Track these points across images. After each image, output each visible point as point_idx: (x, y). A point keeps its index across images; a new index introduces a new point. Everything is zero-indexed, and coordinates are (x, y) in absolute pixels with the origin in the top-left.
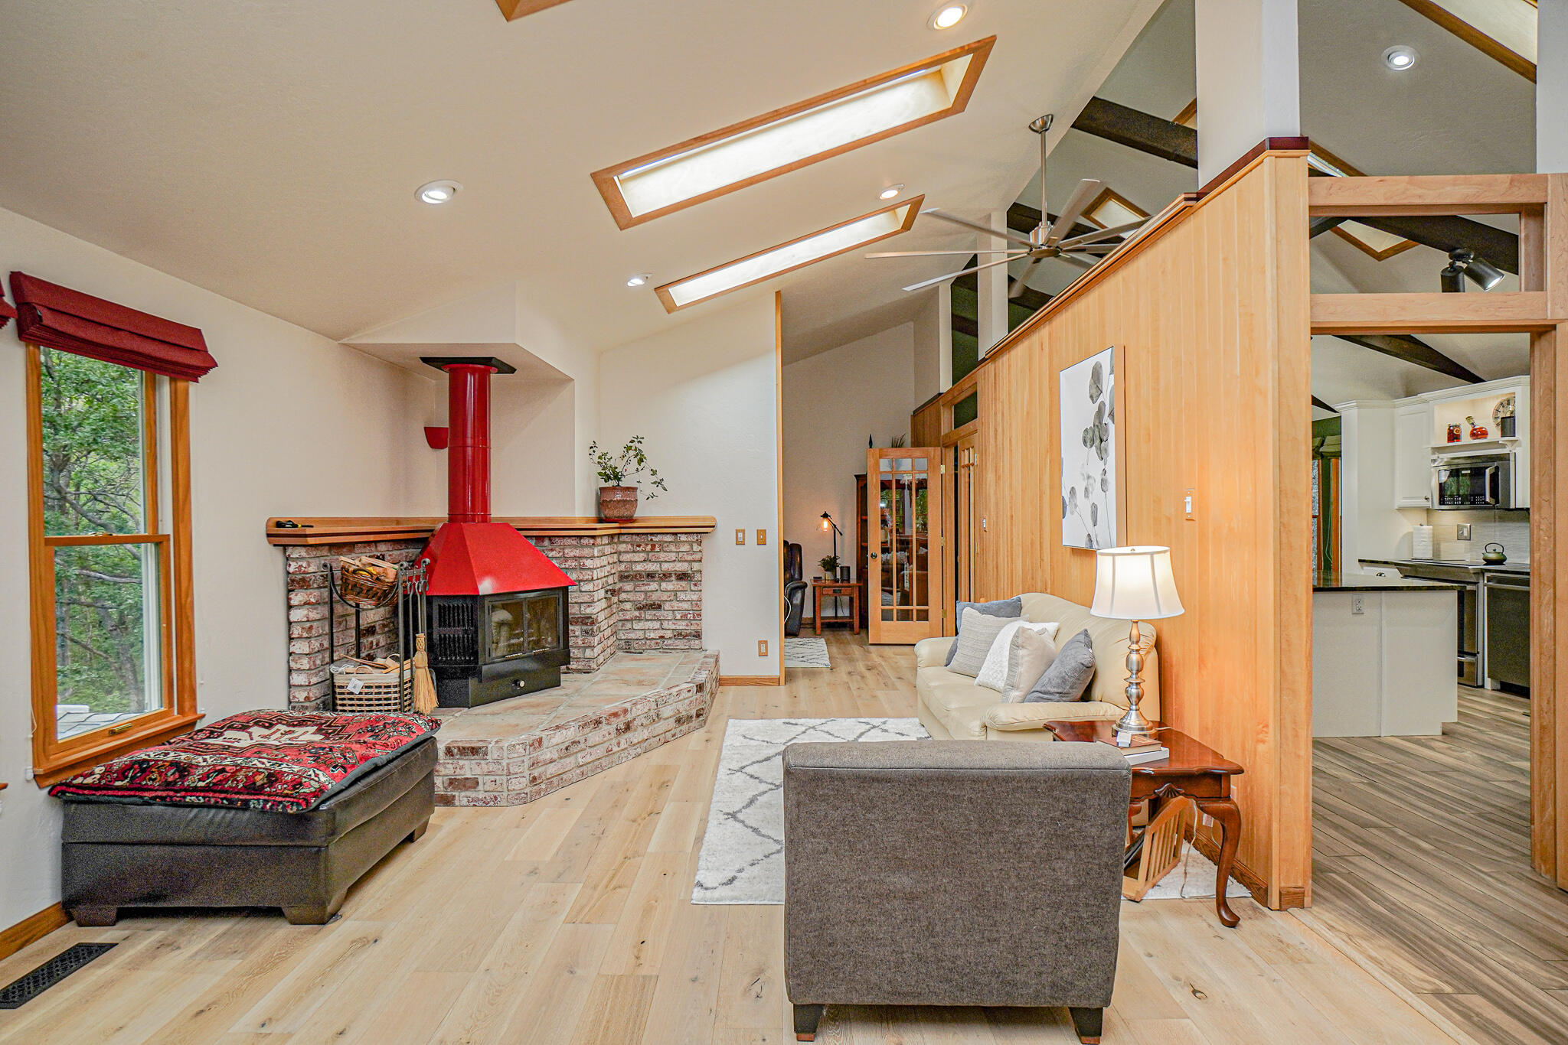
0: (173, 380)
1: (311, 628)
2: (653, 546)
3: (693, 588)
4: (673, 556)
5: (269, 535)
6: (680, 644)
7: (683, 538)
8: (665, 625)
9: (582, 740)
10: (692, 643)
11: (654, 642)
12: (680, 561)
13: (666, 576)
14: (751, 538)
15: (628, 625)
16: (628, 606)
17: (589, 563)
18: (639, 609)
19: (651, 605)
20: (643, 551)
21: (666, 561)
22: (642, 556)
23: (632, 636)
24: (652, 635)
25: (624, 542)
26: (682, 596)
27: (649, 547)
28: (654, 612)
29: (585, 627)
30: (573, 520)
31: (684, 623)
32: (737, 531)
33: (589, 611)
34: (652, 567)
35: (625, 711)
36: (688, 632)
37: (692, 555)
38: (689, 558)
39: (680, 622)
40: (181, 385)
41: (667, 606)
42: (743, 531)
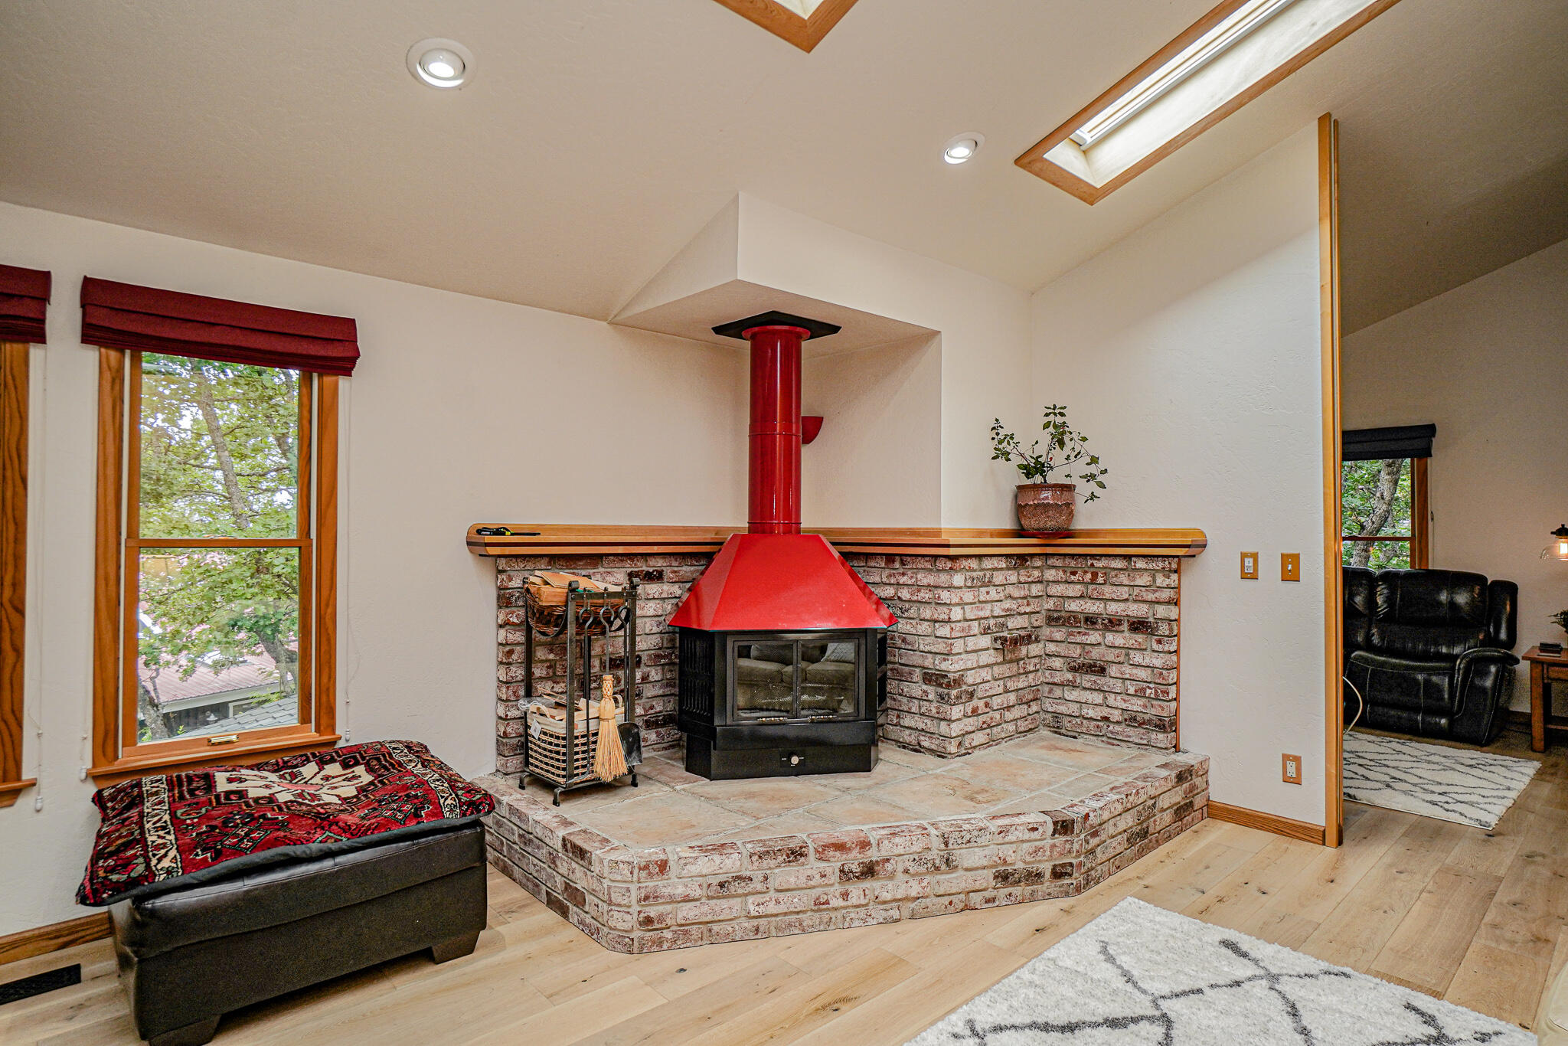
0: (320, 376)
1: (510, 653)
2: (1095, 575)
3: (1155, 646)
4: (1124, 592)
5: (469, 544)
6: (1134, 734)
7: (1141, 564)
8: (1111, 700)
9: (758, 876)
10: (1153, 736)
11: (1093, 723)
12: (1135, 601)
13: (1113, 624)
14: (1269, 568)
15: (1058, 692)
16: (1057, 663)
17: (945, 596)
18: (1073, 669)
19: (1091, 666)
20: (1079, 582)
21: (1113, 600)
22: (1076, 590)
23: (1062, 709)
24: (1091, 713)
25: (1054, 567)
26: (1137, 658)
27: (1089, 576)
28: (1094, 678)
29: (940, 690)
30: (937, 533)
31: (1141, 702)
32: (1244, 556)
33: (944, 666)
34: (1092, 607)
35: (864, 845)
36: (1147, 717)
37: (1155, 591)
38: (1150, 597)
39: (1135, 700)
40: (328, 380)
41: (1113, 670)
42: (1255, 557)
